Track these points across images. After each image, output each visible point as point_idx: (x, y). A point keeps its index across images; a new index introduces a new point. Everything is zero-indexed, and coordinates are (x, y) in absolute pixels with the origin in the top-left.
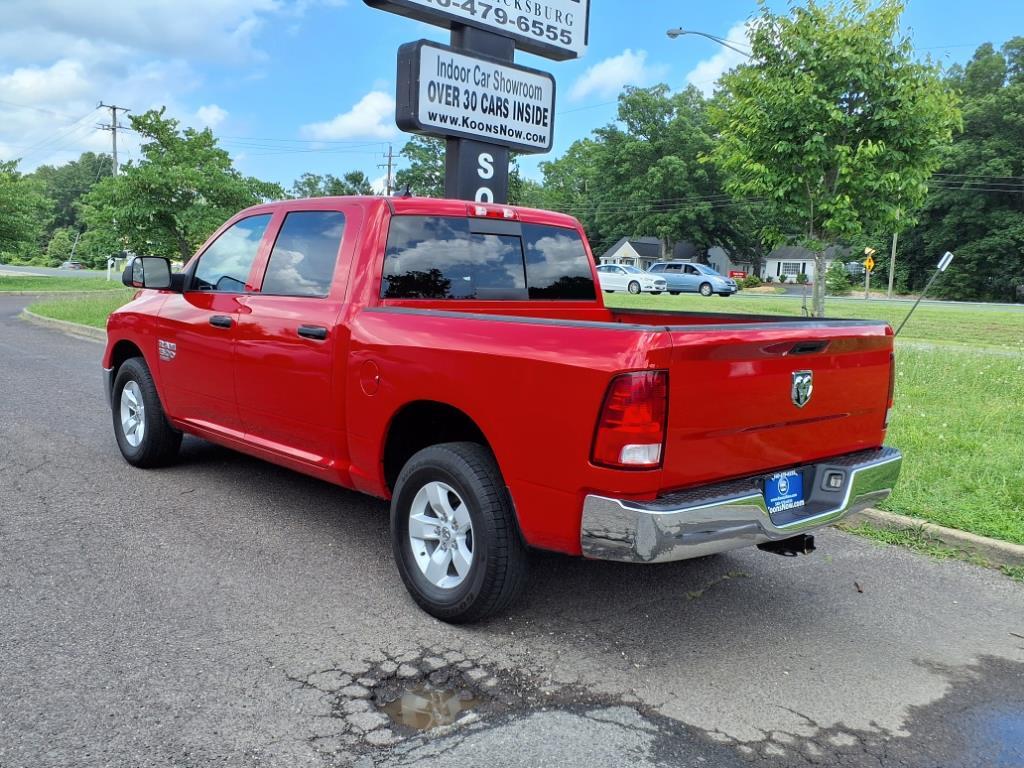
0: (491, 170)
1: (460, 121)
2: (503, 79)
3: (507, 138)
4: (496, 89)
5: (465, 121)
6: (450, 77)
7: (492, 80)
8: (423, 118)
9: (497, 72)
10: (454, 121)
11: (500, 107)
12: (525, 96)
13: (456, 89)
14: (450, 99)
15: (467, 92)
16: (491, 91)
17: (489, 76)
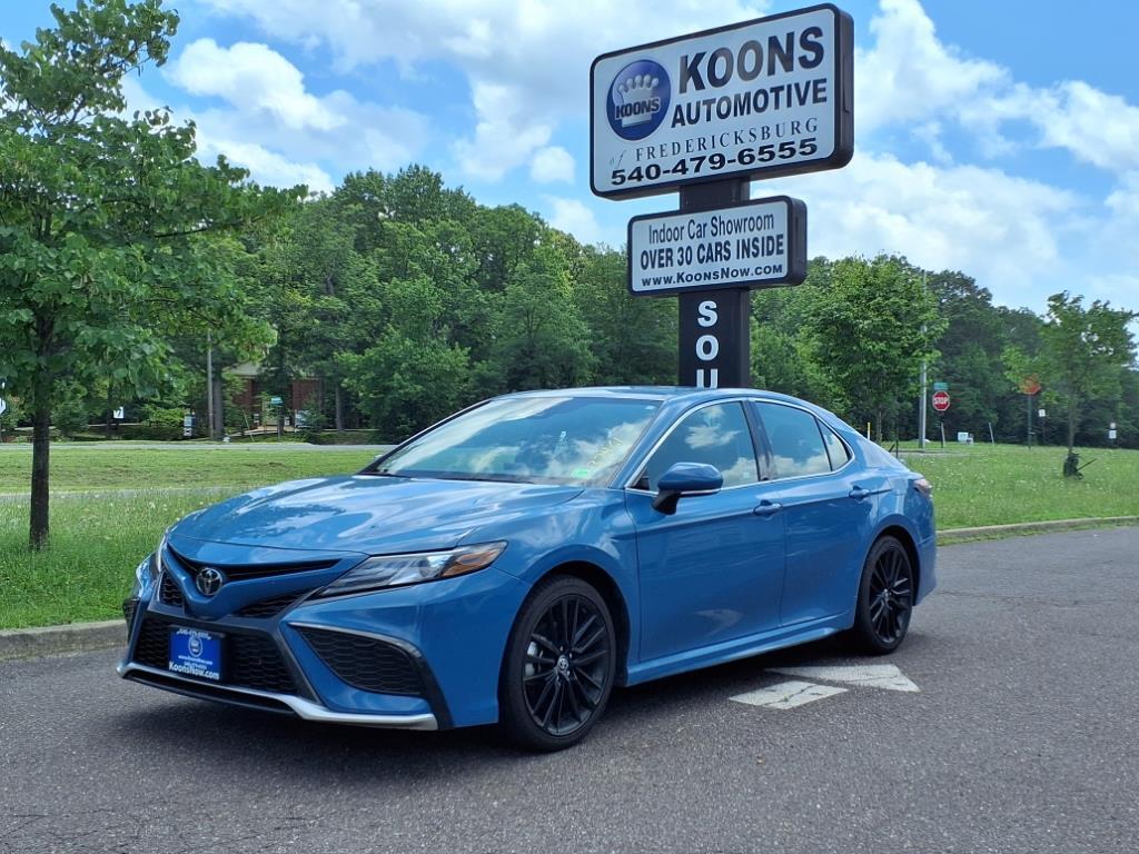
0: (714, 315)
1: (675, 279)
2: (722, 223)
3: (731, 280)
4: (714, 235)
5: (680, 277)
6: (663, 241)
7: (709, 228)
8: (637, 286)
9: (714, 218)
10: (668, 280)
11: (720, 251)
12: (752, 230)
13: (670, 250)
14: (663, 261)
15: (681, 249)
16: (708, 239)
17: (705, 225)
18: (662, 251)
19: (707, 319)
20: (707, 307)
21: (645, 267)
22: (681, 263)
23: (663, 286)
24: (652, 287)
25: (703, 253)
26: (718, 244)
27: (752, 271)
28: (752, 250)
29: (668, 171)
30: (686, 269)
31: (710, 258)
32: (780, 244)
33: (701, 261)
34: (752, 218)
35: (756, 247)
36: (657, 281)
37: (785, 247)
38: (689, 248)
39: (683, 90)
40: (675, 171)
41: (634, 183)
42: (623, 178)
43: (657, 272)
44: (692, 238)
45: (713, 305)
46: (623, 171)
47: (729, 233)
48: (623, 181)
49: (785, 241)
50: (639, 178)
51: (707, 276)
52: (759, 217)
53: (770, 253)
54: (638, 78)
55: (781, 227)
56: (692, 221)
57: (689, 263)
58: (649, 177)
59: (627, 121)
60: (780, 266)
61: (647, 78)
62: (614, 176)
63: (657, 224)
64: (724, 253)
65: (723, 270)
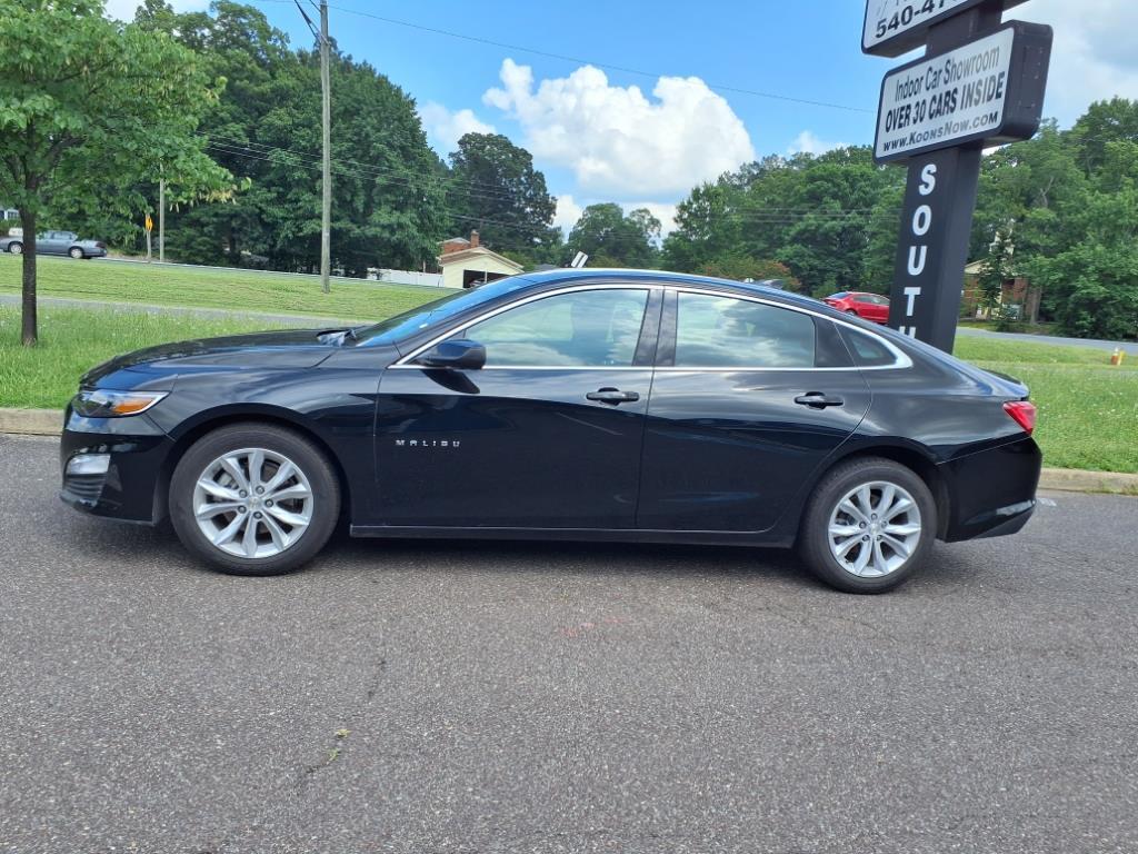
0: (931, 181)
1: (908, 140)
2: (954, 66)
3: (951, 136)
4: (946, 82)
5: (912, 138)
7: (944, 74)
8: (880, 153)
9: (949, 62)
10: (903, 142)
11: (947, 102)
12: (978, 71)
13: (909, 107)
14: (902, 121)
15: (918, 104)
16: (942, 89)
17: (941, 71)
18: (902, 109)
19: (927, 185)
20: (929, 172)
21: (888, 129)
22: (915, 121)
23: (899, 149)
24: (891, 151)
25: (935, 107)
26: (948, 94)
27: (971, 124)
28: (975, 96)
29: (918, 12)
30: (919, 128)
31: (939, 112)
32: (1000, 85)
33: (931, 116)
34: (980, 56)
35: (979, 92)
36: (895, 145)
37: (1003, 90)
38: (924, 102)
40: (924, 10)
41: (891, 33)
42: (884, 27)
43: (897, 134)
44: (928, 89)
45: (932, 168)
46: (885, 20)
47: (959, 78)
48: (884, 32)
49: (1004, 80)
50: (896, 26)
51: (933, 134)
52: (987, 53)
53: (990, 98)
55: (1004, 63)
56: (930, 69)
57: (921, 120)
58: (904, 22)
60: (996, 114)
62: (878, 29)
63: (902, 77)
64: (951, 104)
65: (947, 124)
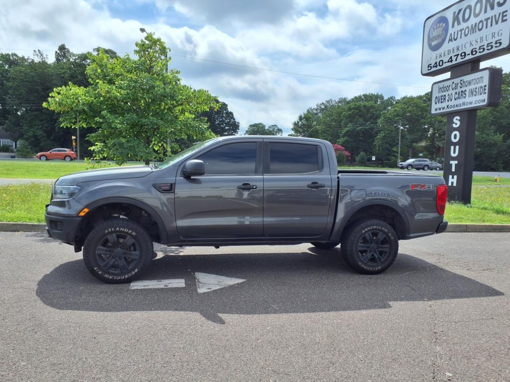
0: (459, 123)
1: (446, 108)
2: (464, 82)
3: (465, 107)
4: (461, 88)
5: (448, 107)
6: (443, 92)
8: (433, 112)
9: (461, 80)
10: (443, 108)
11: (462, 95)
12: (475, 84)
13: (445, 96)
14: (442, 101)
15: (449, 95)
16: (459, 90)
17: (458, 84)
18: (442, 96)
19: (456, 124)
20: (457, 119)
21: (436, 103)
22: (448, 101)
23: (442, 111)
24: (438, 111)
25: (457, 96)
26: (462, 91)
27: (473, 103)
28: (474, 93)
29: (446, 62)
30: (451, 103)
31: (459, 98)
33: (455, 99)
36: (440, 109)
37: (487, 91)
38: (452, 94)
39: (453, 26)
41: (434, 69)
43: (440, 105)
44: (453, 90)
46: (431, 64)
47: (466, 86)
48: (431, 68)
49: (487, 88)
50: (436, 66)
51: (457, 106)
52: (478, 78)
53: (481, 94)
54: (438, 25)
55: (486, 81)
56: (453, 83)
57: (451, 100)
58: (440, 66)
59: (434, 43)
60: (484, 99)
61: (441, 24)
62: (428, 67)
63: (441, 85)
64: (464, 95)
65: (463, 103)
